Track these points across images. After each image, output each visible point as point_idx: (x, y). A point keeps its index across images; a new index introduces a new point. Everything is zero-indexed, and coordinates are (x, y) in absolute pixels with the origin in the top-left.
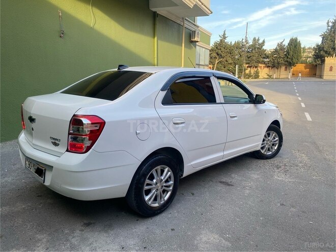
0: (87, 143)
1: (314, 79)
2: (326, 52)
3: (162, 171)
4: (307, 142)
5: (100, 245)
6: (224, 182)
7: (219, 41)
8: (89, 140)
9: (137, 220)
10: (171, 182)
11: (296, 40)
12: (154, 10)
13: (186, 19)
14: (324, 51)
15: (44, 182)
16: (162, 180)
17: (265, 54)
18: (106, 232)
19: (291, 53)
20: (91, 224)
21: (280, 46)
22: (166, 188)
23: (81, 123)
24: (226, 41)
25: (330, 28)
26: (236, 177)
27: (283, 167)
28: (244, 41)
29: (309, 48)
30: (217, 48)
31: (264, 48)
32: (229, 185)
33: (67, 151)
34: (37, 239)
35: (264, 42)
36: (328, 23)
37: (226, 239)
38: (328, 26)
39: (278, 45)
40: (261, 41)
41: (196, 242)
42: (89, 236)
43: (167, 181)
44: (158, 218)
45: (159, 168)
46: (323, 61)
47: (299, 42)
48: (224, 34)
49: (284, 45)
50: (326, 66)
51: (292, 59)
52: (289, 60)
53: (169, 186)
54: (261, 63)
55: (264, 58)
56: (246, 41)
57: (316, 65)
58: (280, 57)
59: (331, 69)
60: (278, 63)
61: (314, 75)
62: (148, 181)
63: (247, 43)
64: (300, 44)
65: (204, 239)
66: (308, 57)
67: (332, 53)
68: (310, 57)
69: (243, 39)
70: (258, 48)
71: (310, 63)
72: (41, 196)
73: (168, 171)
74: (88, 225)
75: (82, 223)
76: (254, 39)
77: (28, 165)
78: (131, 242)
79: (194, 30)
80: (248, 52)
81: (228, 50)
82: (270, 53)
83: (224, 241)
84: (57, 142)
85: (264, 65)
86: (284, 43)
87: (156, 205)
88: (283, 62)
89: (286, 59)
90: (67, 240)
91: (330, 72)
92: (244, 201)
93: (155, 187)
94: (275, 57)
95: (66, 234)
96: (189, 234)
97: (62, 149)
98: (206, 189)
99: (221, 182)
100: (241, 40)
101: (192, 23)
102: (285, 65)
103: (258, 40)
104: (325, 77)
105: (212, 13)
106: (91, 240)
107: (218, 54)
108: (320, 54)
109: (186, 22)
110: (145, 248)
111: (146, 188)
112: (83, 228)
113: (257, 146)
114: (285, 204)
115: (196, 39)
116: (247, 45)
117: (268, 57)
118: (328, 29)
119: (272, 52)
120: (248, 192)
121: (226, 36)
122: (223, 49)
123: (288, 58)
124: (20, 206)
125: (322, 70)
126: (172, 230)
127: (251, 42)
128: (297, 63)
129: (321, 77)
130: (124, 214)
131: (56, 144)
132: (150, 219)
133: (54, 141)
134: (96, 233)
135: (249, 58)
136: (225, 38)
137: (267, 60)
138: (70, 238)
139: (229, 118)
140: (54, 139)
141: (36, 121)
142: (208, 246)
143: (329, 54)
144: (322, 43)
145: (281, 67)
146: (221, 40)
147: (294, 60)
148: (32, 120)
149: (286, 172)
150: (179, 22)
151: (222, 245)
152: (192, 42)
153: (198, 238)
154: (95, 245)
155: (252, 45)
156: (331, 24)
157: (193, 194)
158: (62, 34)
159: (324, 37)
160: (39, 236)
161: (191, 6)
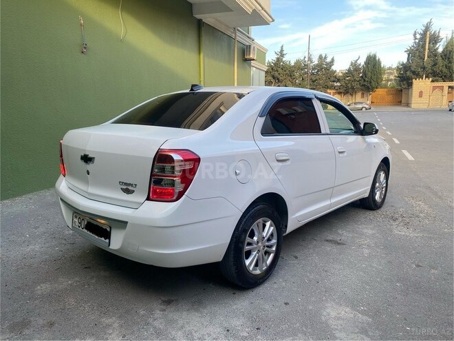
0: (179, 187)
1: (399, 108)
2: (414, 73)
3: (264, 226)
4: (420, 187)
5: (195, 329)
6: (331, 241)
7: (275, 59)
8: (182, 183)
9: (234, 294)
10: (274, 241)
11: (375, 57)
12: (198, 16)
13: (238, 30)
14: (411, 71)
15: (109, 245)
16: (264, 238)
17: (335, 77)
18: (197, 310)
19: (369, 75)
20: (173, 301)
21: (354, 64)
22: (268, 249)
23: (171, 160)
24: (284, 59)
25: (417, 41)
26: (344, 232)
27: (400, 219)
28: (306, 59)
29: (390, 68)
30: (272, 69)
31: (334, 68)
32: (339, 244)
33: (148, 199)
34: (104, 325)
35: (333, 60)
36: (415, 35)
37: (363, 313)
38: (416, 39)
39: (352, 64)
40: (329, 60)
41: (323, 319)
42: (175, 317)
43: (269, 240)
44: (261, 290)
45: (260, 220)
46: (410, 85)
47: (379, 59)
48: (282, 51)
49: (360, 65)
50: (414, 90)
51: (370, 82)
52: (366, 83)
53: (270, 247)
54: (330, 89)
55: (334, 82)
56: (310, 59)
57: (401, 91)
58: (355, 80)
59: (421, 94)
60: (353, 88)
61: (399, 103)
62: (248, 240)
63: (312, 62)
64: (379, 63)
65: (333, 314)
66: (388, 80)
67: (421, 74)
68: (391, 80)
69: (305, 58)
70: (326, 69)
71: (392, 88)
72: (89, 268)
73: (271, 226)
74: (169, 302)
75: (160, 301)
76: (320, 57)
77: (77, 223)
78: (237, 323)
79: (248, 44)
80: (313, 74)
81: (287, 72)
82: (341, 74)
83: (360, 315)
84: (130, 188)
85: (335, 91)
86: (358, 62)
87: (258, 272)
88: (358, 86)
89: (362, 82)
90: (148, 324)
91: (419, 99)
92: (366, 263)
93: (256, 248)
94: (348, 80)
95: (143, 316)
96: (311, 307)
97: (139, 197)
98: (311, 251)
99: (327, 241)
100: (302, 58)
101: (246, 35)
102: (362, 90)
103: (325, 58)
104: (413, 106)
105: (273, 21)
106: (181, 322)
107: (274, 77)
108: (406, 76)
109: (238, 34)
110: (257, 329)
111: (247, 248)
112: (164, 307)
113: (365, 192)
114: (420, 264)
115: (251, 56)
116: (312, 64)
117: (339, 80)
118: (415, 43)
119: (344, 74)
120: (366, 251)
121: (284, 52)
122: (280, 70)
123: (365, 81)
124: (65, 282)
125: (409, 97)
126: (286, 304)
127: (316, 61)
128: (377, 88)
129: (408, 105)
130: (213, 286)
131: (128, 191)
132: (250, 292)
133: (125, 187)
134: (185, 313)
135: (313, 82)
136: (282, 55)
137: (338, 84)
138: (150, 320)
139: (337, 153)
140: (126, 184)
141: (96, 161)
142: (341, 322)
143: (418, 76)
144: (408, 60)
145: (356, 92)
146: (278, 59)
147: (373, 83)
148: (87, 159)
149: (407, 224)
150: (229, 33)
151: (360, 321)
152: (246, 60)
153: (325, 313)
154: (188, 328)
155: (317, 65)
156: (418, 36)
157: (296, 257)
158: (84, 49)
159: (411, 53)
160: (106, 321)
161: (250, 11)
